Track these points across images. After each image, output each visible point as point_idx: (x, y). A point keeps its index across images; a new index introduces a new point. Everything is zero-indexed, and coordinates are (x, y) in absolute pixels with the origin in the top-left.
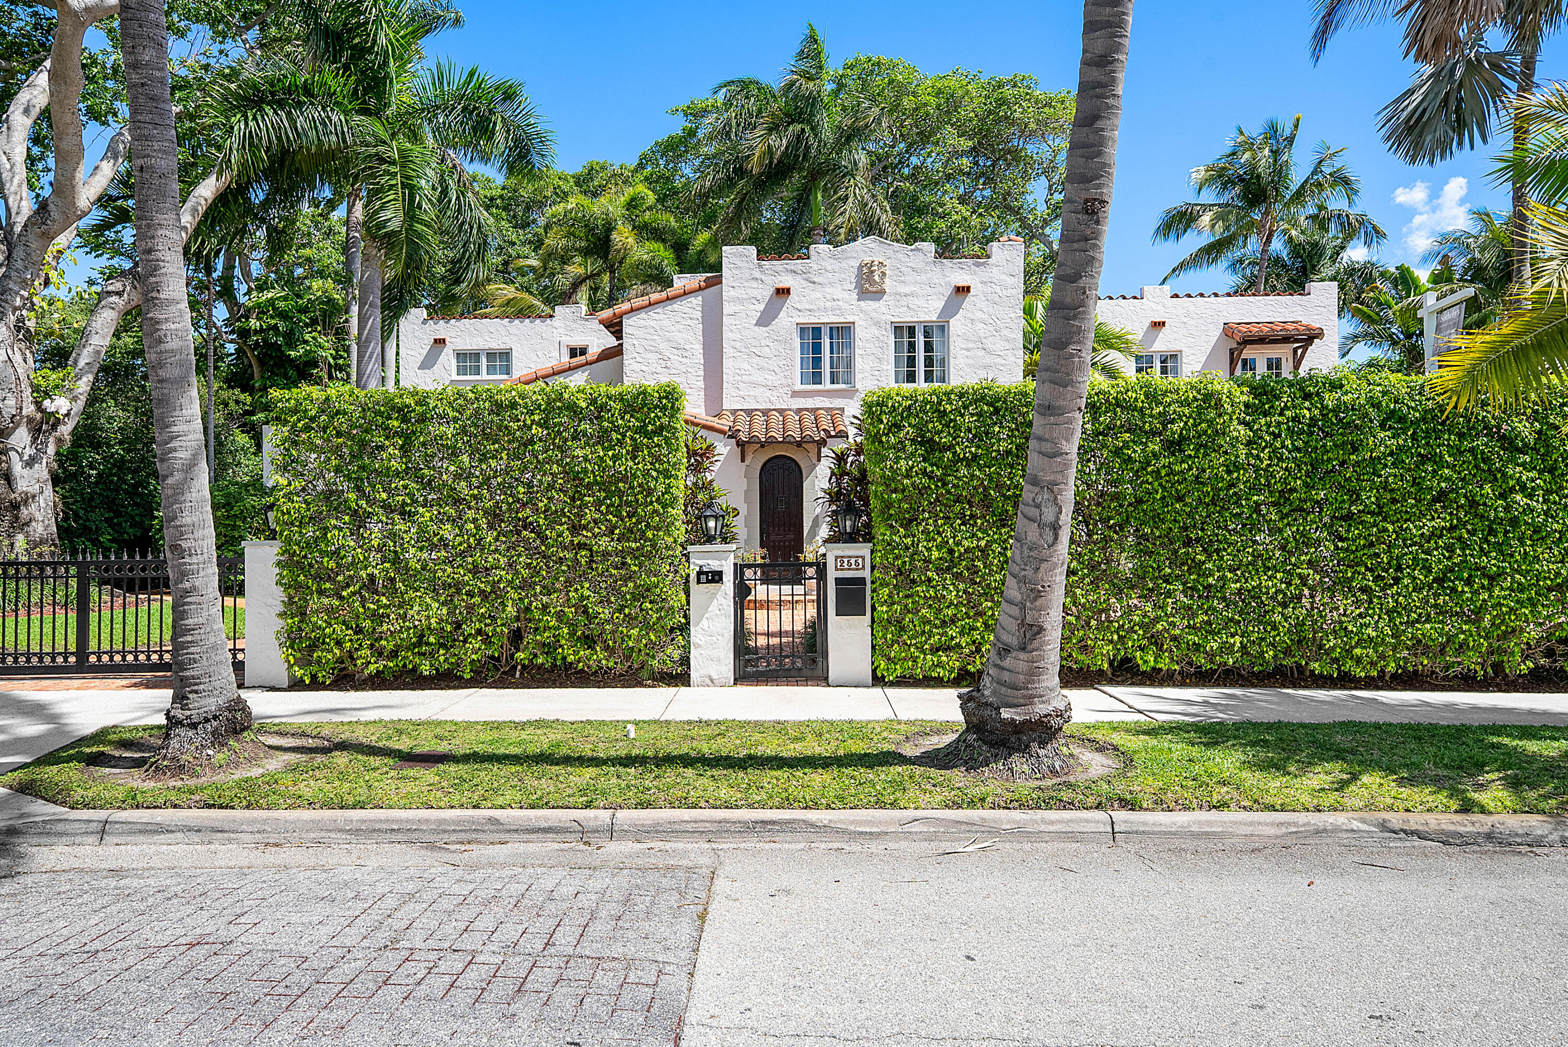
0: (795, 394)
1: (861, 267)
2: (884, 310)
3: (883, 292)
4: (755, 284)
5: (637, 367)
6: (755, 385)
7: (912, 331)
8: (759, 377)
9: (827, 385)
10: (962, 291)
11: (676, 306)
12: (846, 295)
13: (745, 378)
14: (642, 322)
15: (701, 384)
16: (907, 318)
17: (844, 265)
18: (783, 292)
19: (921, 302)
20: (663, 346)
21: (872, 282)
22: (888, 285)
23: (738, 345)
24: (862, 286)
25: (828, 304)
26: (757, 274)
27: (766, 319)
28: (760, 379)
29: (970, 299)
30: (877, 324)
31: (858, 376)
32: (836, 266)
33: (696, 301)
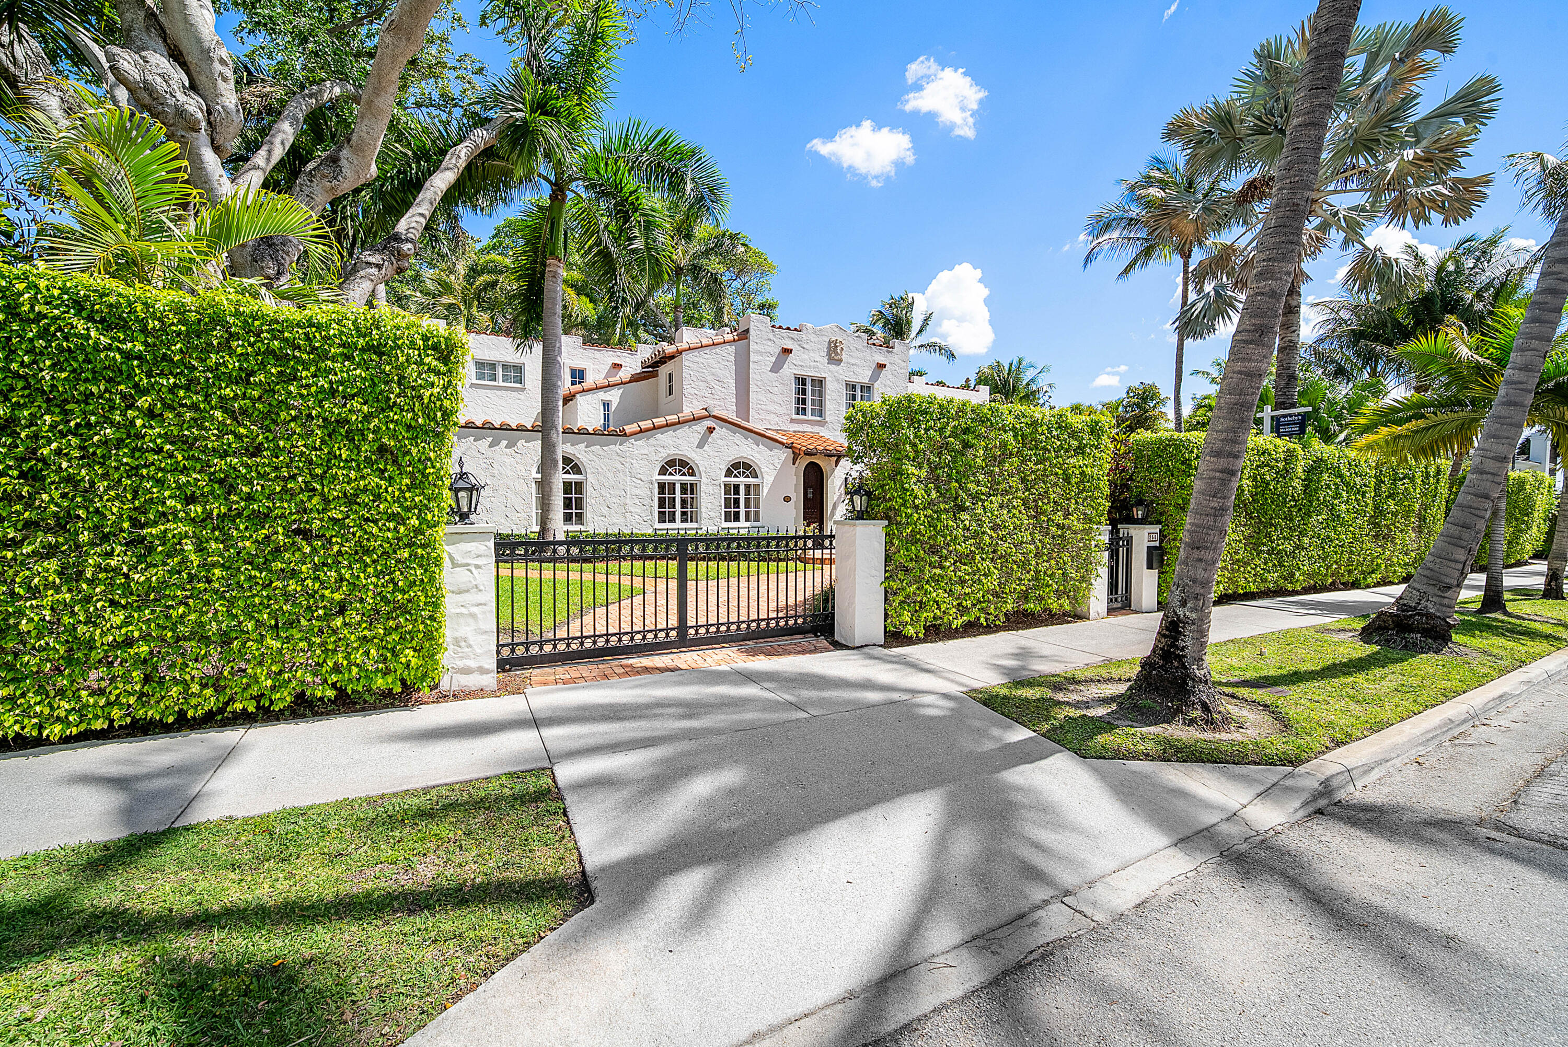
0: (792, 421)
1: (830, 342)
2: (841, 372)
3: (841, 361)
4: (770, 344)
5: (693, 391)
6: (769, 412)
7: (854, 387)
8: (771, 407)
9: (809, 417)
10: (882, 366)
11: (718, 350)
12: (821, 359)
13: (764, 407)
14: (695, 358)
15: (734, 408)
16: (853, 379)
17: (820, 339)
18: (787, 351)
19: (859, 370)
20: (709, 378)
21: (837, 354)
22: (844, 356)
23: (759, 383)
24: (830, 355)
25: (812, 364)
26: (771, 337)
27: (776, 368)
28: (772, 409)
29: (884, 371)
30: (837, 380)
31: (828, 413)
32: (816, 340)
33: (732, 349)
